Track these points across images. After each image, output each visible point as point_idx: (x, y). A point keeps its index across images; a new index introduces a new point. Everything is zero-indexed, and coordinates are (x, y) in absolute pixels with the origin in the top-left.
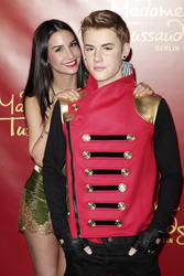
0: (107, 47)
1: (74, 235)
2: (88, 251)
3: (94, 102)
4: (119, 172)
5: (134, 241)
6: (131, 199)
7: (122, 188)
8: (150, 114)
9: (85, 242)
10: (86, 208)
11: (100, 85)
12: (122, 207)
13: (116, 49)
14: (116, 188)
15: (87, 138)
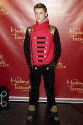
0: (41, 13)
1: (32, 64)
2: (36, 68)
3: (38, 28)
4: (44, 47)
5: (48, 66)
6: (47, 54)
7: (45, 51)
8: (53, 32)
9: (35, 66)
10: (35, 57)
11: (39, 24)
12: (45, 56)
13: (43, 14)
14: (43, 51)
15: (36, 38)
